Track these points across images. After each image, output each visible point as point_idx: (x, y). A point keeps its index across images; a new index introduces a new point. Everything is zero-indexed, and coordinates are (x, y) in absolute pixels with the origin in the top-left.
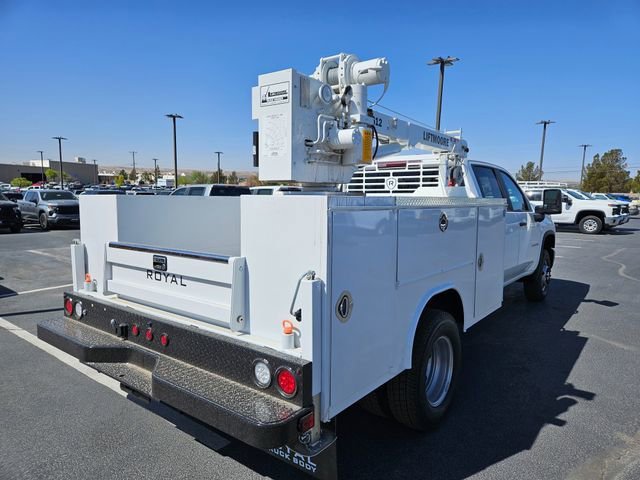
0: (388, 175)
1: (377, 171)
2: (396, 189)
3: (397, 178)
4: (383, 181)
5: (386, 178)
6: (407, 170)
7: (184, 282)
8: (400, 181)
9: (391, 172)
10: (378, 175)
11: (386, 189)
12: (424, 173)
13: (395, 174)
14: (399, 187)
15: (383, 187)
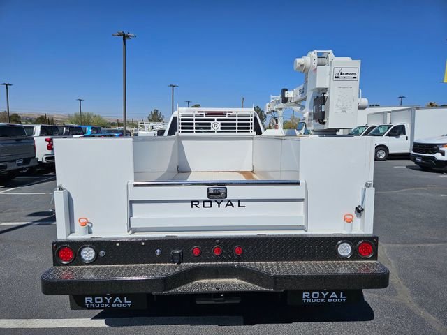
0: (213, 120)
1: (205, 117)
2: (219, 130)
3: (220, 122)
4: (210, 124)
5: (212, 122)
6: (227, 117)
7: (241, 204)
8: (222, 124)
9: (216, 118)
10: (205, 120)
11: (212, 129)
12: (239, 120)
13: (218, 120)
14: (222, 128)
15: (210, 128)
